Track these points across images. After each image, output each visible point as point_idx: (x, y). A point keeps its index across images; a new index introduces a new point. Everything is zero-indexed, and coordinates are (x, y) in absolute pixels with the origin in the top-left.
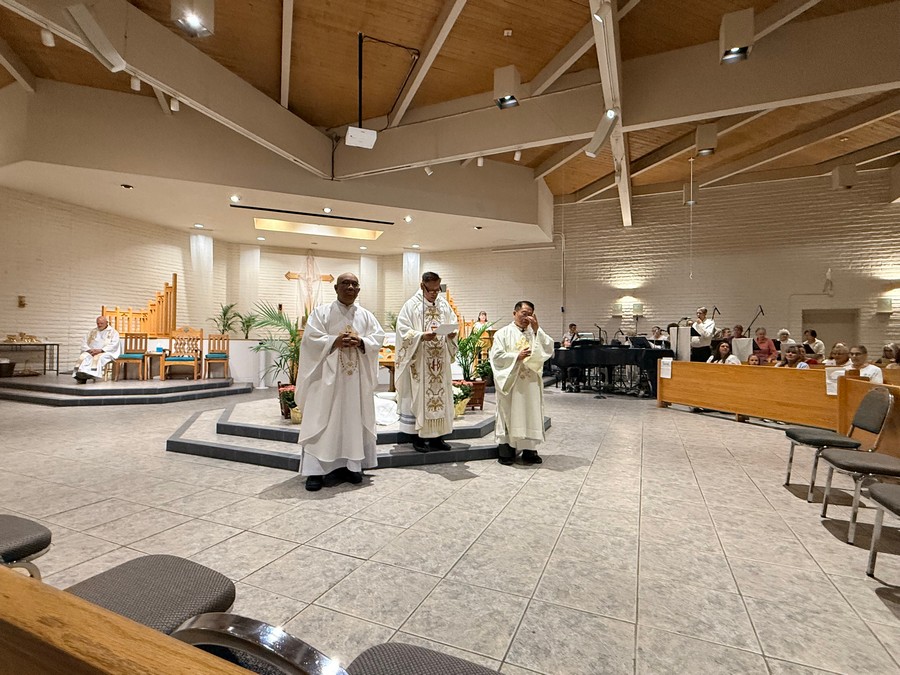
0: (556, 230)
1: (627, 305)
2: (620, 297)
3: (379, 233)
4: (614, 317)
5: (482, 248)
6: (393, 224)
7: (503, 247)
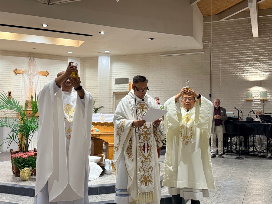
0: (206, 40)
1: (256, 92)
2: (252, 87)
3: (81, 42)
4: (247, 101)
5: (153, 53)
6: (91, 36)
7: (168, 52)
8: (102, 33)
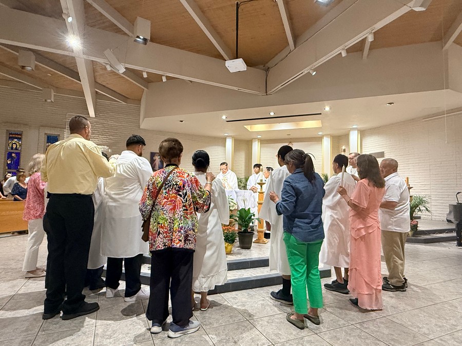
3: (319, 122)
5: (413, 119)
6: (321, 114)
7: (433, 114)
8: (327, 109)
